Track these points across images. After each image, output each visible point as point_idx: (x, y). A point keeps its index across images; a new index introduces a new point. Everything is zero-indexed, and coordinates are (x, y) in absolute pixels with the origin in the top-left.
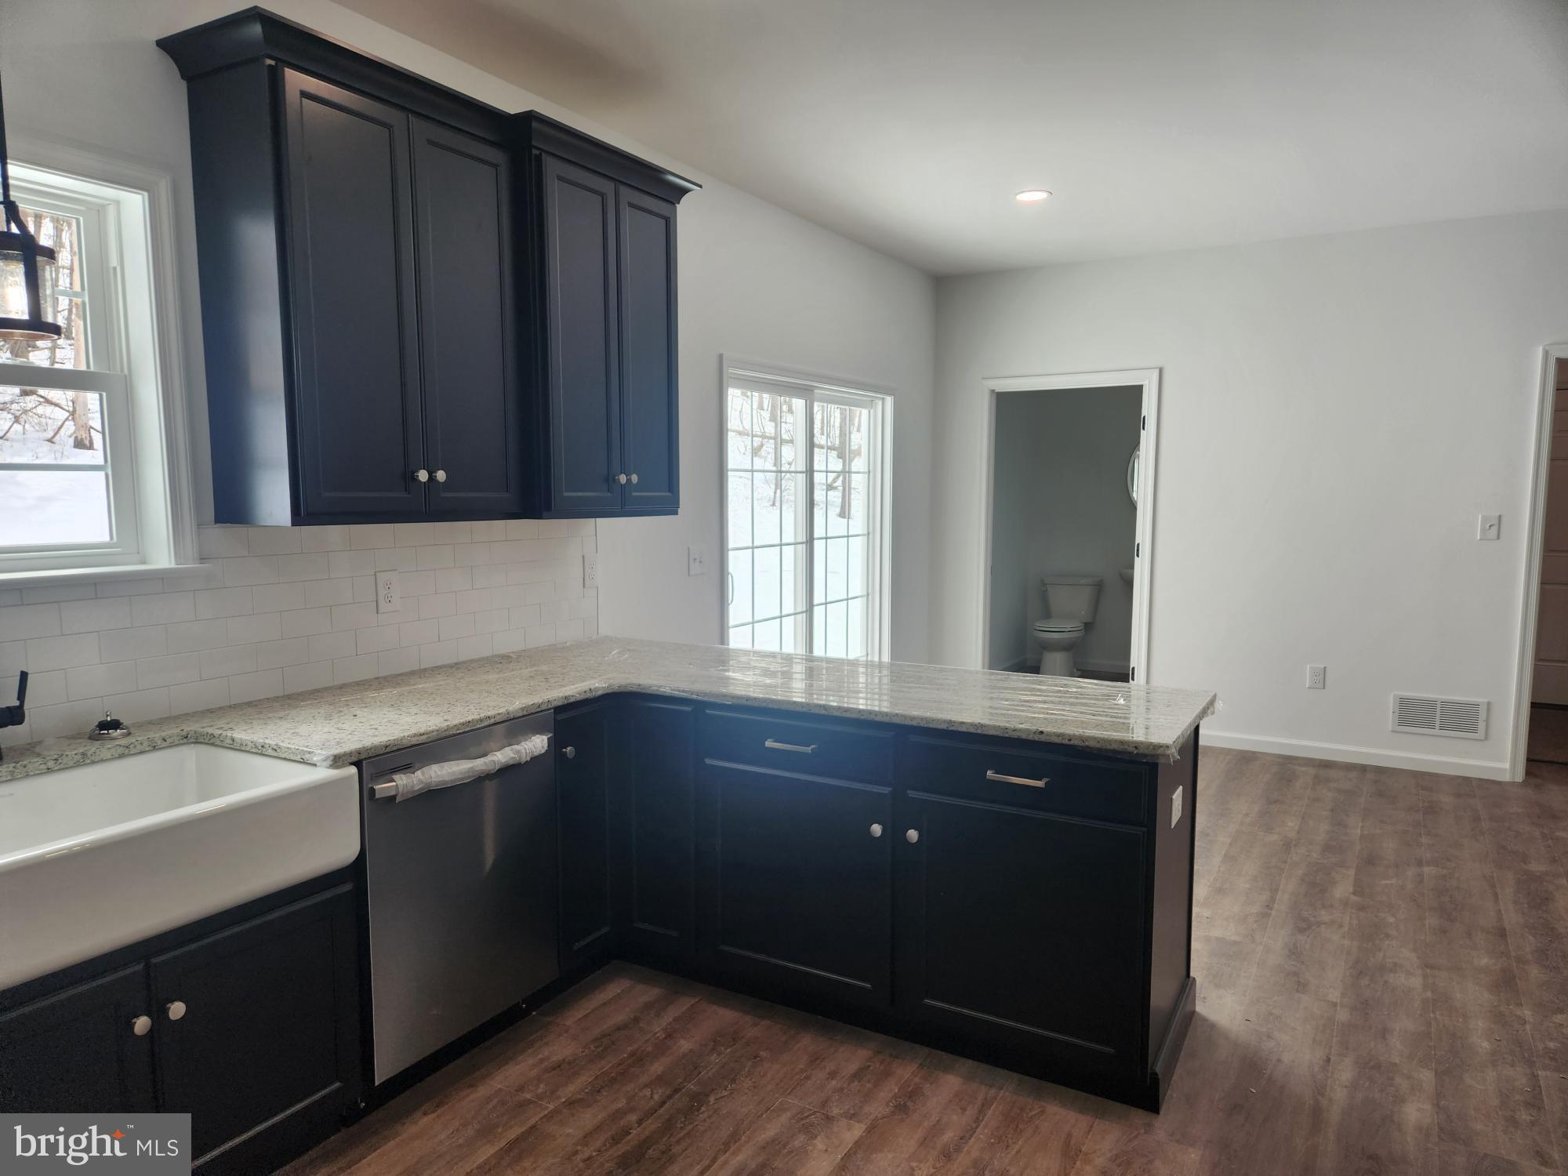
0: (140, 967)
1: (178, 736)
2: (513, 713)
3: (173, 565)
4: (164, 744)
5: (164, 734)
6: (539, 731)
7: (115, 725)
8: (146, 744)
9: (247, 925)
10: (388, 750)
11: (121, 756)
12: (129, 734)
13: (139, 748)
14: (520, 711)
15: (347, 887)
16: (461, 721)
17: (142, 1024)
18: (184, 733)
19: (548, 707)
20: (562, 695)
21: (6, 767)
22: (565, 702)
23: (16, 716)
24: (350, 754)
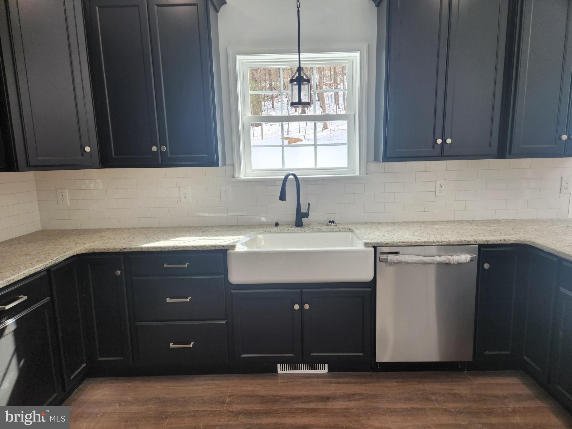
0: (299, 290)
1: (347, 228)
2: (452, 242)
3: (358, 175)
4: (343, 230)
5: (343, 227)
6: (469, 252)
7: (333, 222)
8: (337, 229)
9: (332, 290)
10: (387, 245)
11: (330, 231)
12: (336, 225)
13: (335, 230)
14: (457, 242)
15: (369, 289)
16: (423, 241)
17: (297, 307)
18: (349, 228)
19: (475, 243)
20: (485, 239)
21: (300, 229)
22: (486, 243)
23: (306, 215)
24: (371, 243)
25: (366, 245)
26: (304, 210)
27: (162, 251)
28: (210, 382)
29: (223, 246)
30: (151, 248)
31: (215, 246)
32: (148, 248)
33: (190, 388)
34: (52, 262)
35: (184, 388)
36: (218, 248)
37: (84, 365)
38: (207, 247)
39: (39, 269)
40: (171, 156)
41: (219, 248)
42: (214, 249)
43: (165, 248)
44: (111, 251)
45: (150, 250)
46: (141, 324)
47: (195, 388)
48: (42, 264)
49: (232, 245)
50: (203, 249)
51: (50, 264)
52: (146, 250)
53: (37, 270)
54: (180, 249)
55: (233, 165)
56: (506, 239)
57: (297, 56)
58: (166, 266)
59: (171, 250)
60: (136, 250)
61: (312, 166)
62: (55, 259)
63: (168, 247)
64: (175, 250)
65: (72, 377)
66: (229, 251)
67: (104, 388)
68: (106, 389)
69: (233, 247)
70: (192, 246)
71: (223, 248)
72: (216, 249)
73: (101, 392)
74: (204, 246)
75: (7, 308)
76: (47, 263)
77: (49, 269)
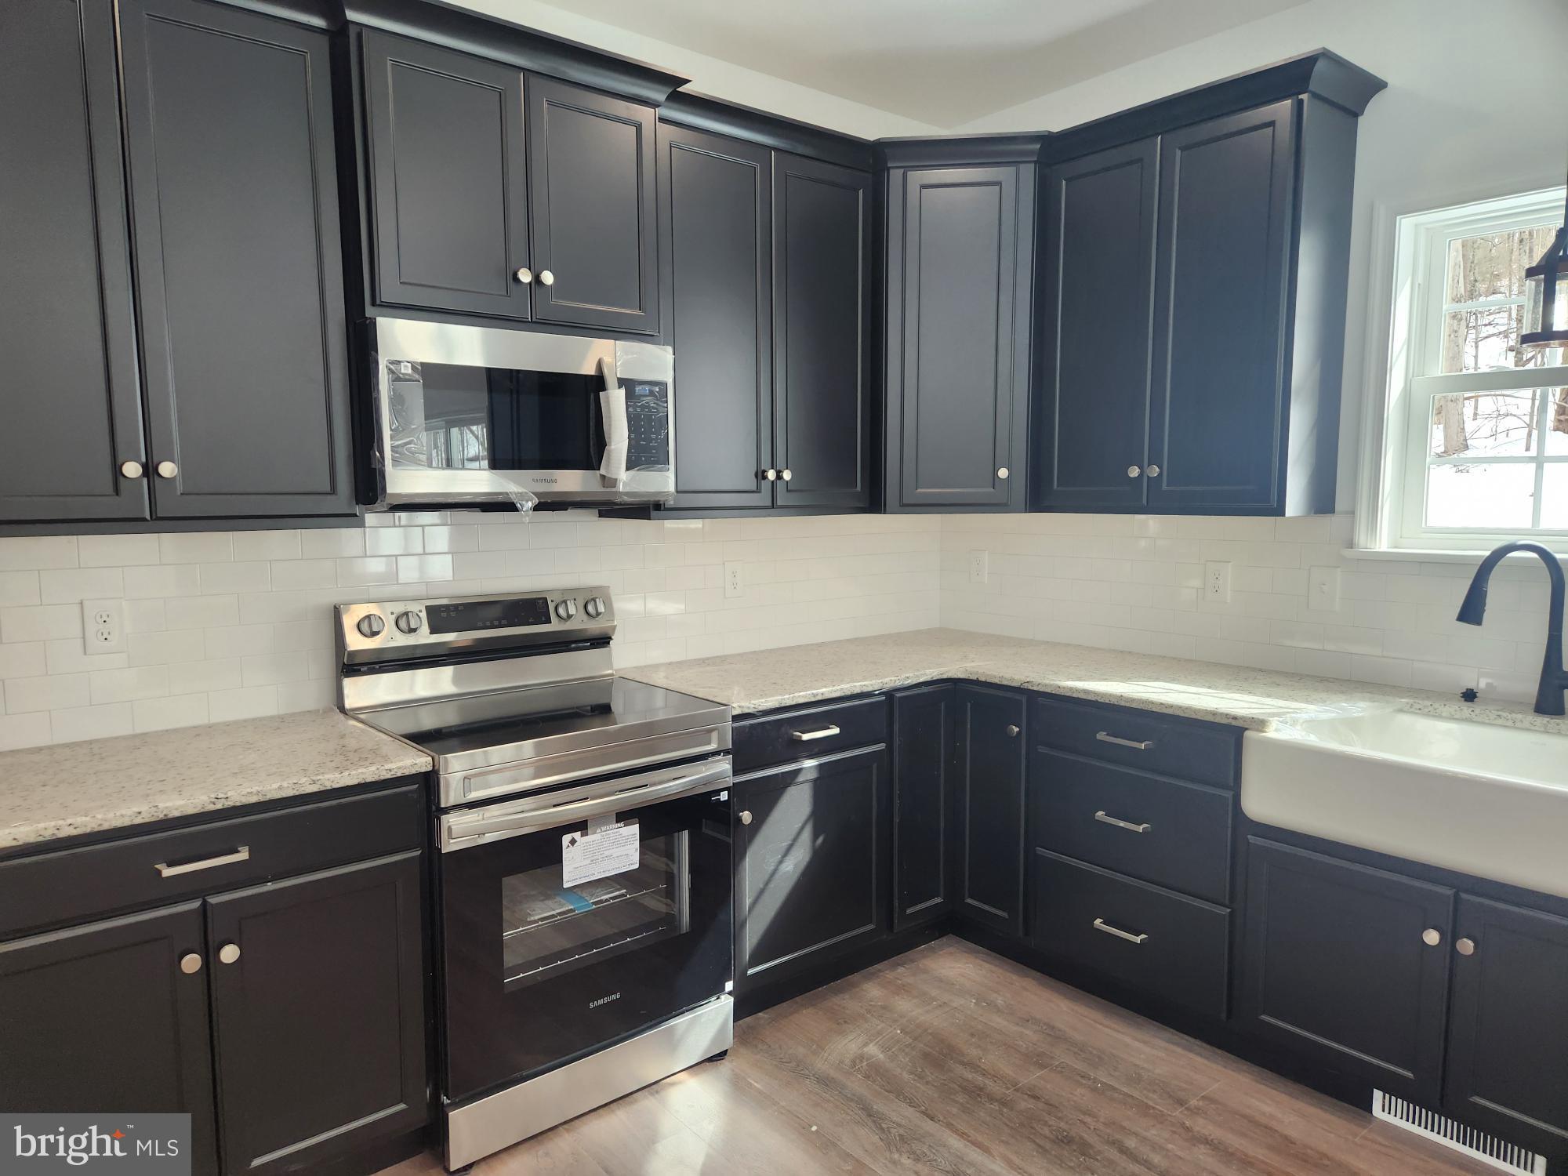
17: (1432, 937)
27: (1097, 701)
28: (1179, 1050)
29: (1235, 718)
30: (1077, 690)
31: (1214, 714)
32: (1071, 689)
33: (1128, 1040)
34: (895, 681)
35: (1115, 1034)
36: (1222, 718)
37: (938, 900)
38: (1196, 711)
39: (870, 689)
40: (1172, 489)
41: (1224, 721)
42: (1212, 720)
43: (1104, 695)
44: (1005, 683)
45: (1074, 695)
46: (1048, 853)
47: (1137, 1044)
48: (878, 681)
49: (1258, 719)
50: (1186, 715)
51: (893, 684)
52: (1068, 695)
53: (865, 689)
54: (1134, 706)
55: (1353, 513)
58: (1101, 736)
59: (1116, 703)
60: (1048, 690)
62: (903, 676)
63: (1110, 695)
64: (1123, 704)
65: (909, 911)
66: (1247, 734)
67: (967, 963)
68: (971, 966)
69: (1260, 724)
70: (1161, 704)
71: (1234, 723)
72: (1216, 721)
73: (959, 968)
74: (1188, 708)
75: (806, 737)
76: (887, 680)
77: (890, 694)
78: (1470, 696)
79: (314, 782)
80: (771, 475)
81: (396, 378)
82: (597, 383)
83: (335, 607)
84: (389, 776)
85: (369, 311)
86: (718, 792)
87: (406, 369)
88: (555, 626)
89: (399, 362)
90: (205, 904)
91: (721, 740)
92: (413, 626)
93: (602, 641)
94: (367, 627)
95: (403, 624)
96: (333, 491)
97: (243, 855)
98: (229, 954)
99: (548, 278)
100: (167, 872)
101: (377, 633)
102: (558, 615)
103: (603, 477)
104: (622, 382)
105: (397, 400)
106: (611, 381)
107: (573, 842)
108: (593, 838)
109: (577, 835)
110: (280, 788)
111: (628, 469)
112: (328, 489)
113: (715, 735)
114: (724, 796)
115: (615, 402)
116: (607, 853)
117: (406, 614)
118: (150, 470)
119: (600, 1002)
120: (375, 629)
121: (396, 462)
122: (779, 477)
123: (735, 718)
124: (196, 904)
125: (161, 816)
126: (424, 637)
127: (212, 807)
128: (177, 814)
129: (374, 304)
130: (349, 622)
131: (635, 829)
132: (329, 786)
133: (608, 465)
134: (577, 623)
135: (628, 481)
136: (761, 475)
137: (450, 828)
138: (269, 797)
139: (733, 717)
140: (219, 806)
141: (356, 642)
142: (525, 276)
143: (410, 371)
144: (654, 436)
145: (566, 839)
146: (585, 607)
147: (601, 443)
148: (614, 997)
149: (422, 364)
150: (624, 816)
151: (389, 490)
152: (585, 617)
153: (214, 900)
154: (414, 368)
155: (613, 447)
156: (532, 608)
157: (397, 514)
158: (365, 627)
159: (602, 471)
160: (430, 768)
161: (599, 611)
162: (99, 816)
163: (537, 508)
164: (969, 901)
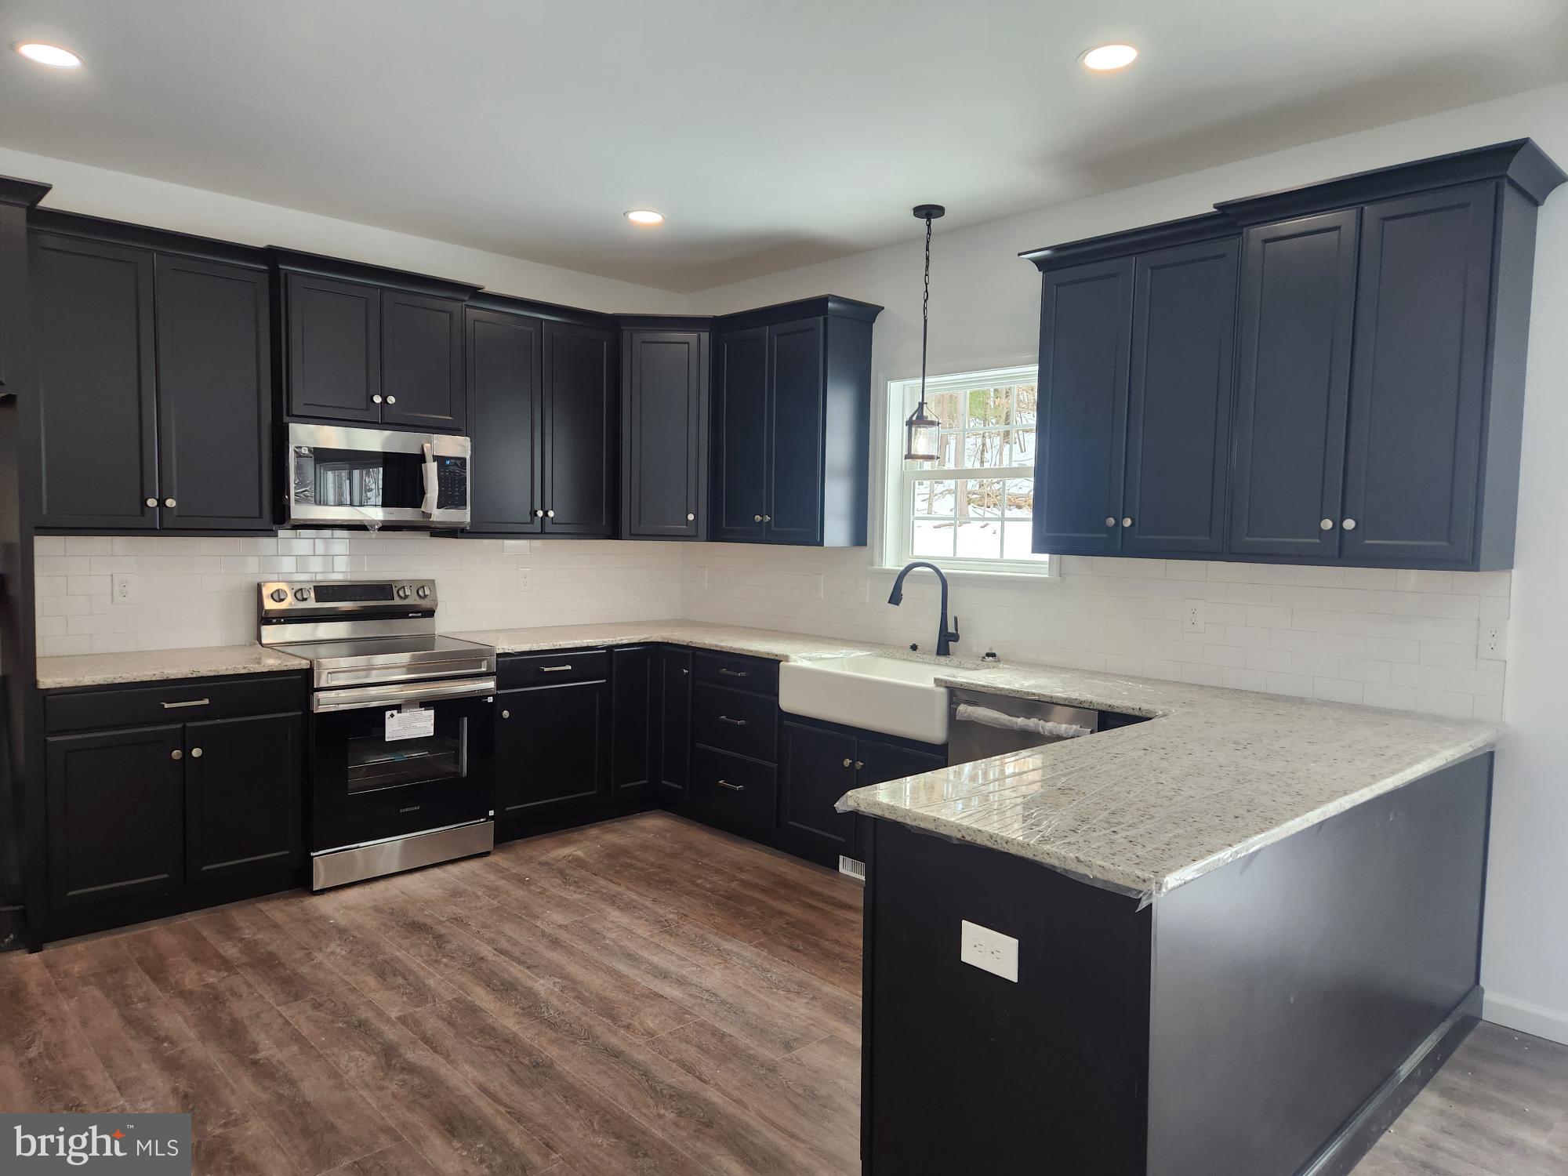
0: (855, 739)
3: (1048, 576)
7: (993, 655)
9: (895, 747)
15: (942, 758)
17: (847, 763)
19: (1092, 707)
20: (1109, 703)
21: (942, 659)
22: (1110, 710)
23: (955, 637)
24: (946, 682)
25: (938, 682)
26: (951, 629)
27: (721, 651)
29: (776, 655)
30: (713, 645)
31: (768, 654)
32: (710, 644)
34: (613, 641)
36: (771, 656)
37: (645, 782)
38: (762, 653)
39: (594, 644)
40: (776, 529)
41: (772, 658)
42: (768, 657)
43: (725, 647)
45: (712, 648)
46: (700, 745)
48: (600, 640)
49: (786, 656)
50: (757, 655)
51: (611, 643)
52: (708, 648)
53: (590, 645)
54: (737, 652)
55: (873, 546)
56: (1143, 708)
57: (921, 381)
58: (723, 671)
59: (729, 651)
61: (997, 556)
62: (619, 638)
63: (727, 647)
64: (732, 651)
65: (622, 786)
66: (781, 663)
68: (662, 822)
70: (748, 650)
71: (776, 658)
73: (654, 822)
74: (759, 652)
75: (546, 669)
76: (607, 640)
77: (610, 648)
78: (914, 648)
79: (244, 668)
80: (540, 513)
81: (299, 455)
82: (421, 458)
83: (258, 584)
84: (285, 669)
85: (286, 419)
86: (486, 697)
87: (305, 451)
88: (397, 601)
89: (301, 447)
90: (184, 726)
91: (489, 666)
92: (305, 597)
93: (430, 613)
94: (278, 596)
95: (299, 595)
96: (261, 517)
97: (206, 701)
98: (196, 752)
99: (391, 400)
100: (167, 706)
101: (283, 600)
102: (399, 595)
103: (423, 512)
104: (436, 458)
105: (299, 467)
106: (429, 457)
107: (392, 716)
108: (406, 715)
109: (395, 712)
110: (227, 669)
111: (439, 507)
112: (257, 515)
113: (485, 663)
114: (490, 700)
115: (431, 470)
116: (414, 724)
117: (301, 589)
118: (161, 503)
119: (407, 810)
120: (282, 597)
121: (297, 501)
122: (546, 514)
123: (499, 655)
124: (180, 726)
125: (165, 677)
126: (312, 603)
127: (190, 676)
128: (173, 677)
129: (288, 415)
130: (266, 591)
131: (432, 712)
132: (252, 671)
133: (426, 506)
134: (413, 600)
135: (439, 515)
136: (534, 513)
137: (319, 700)
138: (220, 673)
139: (497, 654)
140: (194, 676)
141: (270, 605)
142: (378, 399)
143: (307, 452)
144: (457, 489)
145: (388, 714)
146: (418, 592)
147: (422, 493)
148: (416, 808)
149: (314, 448)
150: (425, 704)
151: (293, 516)
152: (417, 598)
153: (189, 725)
154: (309, 450)
155: (428, 495)
156: (383, 589)
157: (298, 531)
158: (276, 597)
159: (423, 509)
160: (309, 667)
161: (426, 593)
162: (135, 674)
163: (380, 529)
164: (664, 782)
